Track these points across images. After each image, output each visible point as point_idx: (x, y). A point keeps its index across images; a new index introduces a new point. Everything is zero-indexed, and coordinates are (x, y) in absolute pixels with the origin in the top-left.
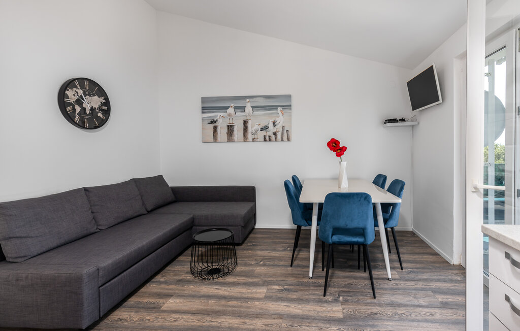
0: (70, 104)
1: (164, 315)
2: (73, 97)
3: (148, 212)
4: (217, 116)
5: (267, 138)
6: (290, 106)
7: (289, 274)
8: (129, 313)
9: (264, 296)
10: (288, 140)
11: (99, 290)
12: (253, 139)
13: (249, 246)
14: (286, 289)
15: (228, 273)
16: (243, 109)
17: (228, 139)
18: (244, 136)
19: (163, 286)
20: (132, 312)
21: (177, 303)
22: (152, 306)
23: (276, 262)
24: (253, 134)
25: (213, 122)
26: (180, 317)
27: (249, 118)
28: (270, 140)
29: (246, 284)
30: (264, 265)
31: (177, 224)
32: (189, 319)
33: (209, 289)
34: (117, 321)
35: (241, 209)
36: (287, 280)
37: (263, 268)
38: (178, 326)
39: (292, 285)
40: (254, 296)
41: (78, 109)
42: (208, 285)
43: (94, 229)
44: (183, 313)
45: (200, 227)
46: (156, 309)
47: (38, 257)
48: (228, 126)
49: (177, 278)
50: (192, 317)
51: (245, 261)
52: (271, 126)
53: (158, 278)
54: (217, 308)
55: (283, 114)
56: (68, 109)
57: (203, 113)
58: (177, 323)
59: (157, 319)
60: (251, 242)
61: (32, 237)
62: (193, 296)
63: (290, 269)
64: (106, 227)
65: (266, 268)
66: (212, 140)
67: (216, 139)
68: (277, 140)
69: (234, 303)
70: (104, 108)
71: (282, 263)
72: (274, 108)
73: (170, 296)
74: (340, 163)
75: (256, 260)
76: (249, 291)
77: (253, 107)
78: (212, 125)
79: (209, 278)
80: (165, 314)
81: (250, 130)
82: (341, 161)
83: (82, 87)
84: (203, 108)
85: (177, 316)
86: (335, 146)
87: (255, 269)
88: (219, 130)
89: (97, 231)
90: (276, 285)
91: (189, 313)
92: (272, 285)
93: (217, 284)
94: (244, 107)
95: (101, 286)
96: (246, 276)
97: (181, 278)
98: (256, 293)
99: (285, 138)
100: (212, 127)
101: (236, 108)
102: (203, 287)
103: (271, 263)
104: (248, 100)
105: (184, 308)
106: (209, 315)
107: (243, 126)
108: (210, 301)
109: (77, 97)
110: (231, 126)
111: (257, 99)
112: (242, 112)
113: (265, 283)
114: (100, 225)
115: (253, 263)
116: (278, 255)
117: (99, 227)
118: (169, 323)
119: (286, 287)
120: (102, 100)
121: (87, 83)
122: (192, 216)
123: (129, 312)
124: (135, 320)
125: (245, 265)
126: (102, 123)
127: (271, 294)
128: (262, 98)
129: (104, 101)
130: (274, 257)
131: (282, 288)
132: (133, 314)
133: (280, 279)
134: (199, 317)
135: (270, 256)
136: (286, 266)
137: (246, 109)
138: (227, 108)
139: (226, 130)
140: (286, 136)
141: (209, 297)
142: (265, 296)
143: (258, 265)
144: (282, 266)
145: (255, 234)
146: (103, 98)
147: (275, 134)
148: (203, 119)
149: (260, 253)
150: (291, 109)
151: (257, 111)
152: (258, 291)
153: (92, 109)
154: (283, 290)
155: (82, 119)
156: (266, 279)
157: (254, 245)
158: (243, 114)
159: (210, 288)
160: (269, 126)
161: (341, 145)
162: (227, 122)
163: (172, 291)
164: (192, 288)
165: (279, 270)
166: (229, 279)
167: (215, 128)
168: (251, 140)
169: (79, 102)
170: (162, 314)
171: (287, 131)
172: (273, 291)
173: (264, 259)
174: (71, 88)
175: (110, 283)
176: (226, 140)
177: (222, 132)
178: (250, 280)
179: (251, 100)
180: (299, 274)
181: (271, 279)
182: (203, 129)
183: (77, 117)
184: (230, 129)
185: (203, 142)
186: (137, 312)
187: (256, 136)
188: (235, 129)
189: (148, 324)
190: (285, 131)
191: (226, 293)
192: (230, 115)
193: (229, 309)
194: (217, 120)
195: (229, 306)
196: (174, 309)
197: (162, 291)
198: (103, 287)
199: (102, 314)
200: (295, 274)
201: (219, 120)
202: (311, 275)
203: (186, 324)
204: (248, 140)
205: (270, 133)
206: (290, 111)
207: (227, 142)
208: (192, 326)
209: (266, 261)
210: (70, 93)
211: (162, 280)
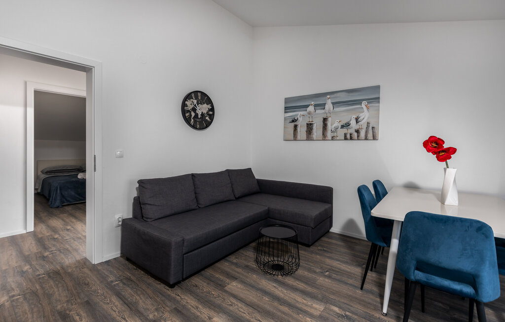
0: (188, 111)
1: (224, 295)
2: (190, 105)
3: (236, 198)
4: (298, 115)
5: (348, 136)
6: (379, 98)
7: (356, 298)
8: (203, 283)
9: (318, 315)
10: (374, 138)
11: (183, 257)
12: (332, 137)
13: (319, 250)
14: (347, 316)
15: (289, 273)
16: (322, 106)
17: (307, 137)
18: (323, 134)
19: (233, 267)
20: (205, 282)
21: (238, 288)
22: (220, 283)
23: (345, 279)
24: (332, 132)
25: (294, 121)
26: (236, 303)
27: (328, 115)
28: (351, 139)
29: (304, 293)
30: (329, 277)
31: (252, 214)
32: (242, 308)
33: (267, 284)
34: (194, 286)
35: (313, 210)
36: (352, 305)
37: (327, 280)
38: (231, 311)
39: (356, 314)
40: (308, 309)
41: (193, 114)
42: (268, 280)
43: (194, 206)
44: (239, 300)
45: (274, 220)
46: (221, 286)
47: (158, 220)
48: (308, 124)
49: (246, 263)
50: (244, 307)
51: (309, 265)
52: (353, 122)
53: (232, 258)
54: (268, 307)
55: (368, 108)
56: (187, 115)
57: (285, 112)
58: (231, 308)
59: (219, 296)
60: (322, 246)
61: (156, 205)
62: (253, 287)
63: (359, 292)
64: (203, 206)
65: (330, 281)
66: (292, 138)
67: (296, 137)
68: (360, 138)
69: (285, 309)
70: (211, 113)
71: (351, 281)
72: (359, 102)
73: (234, 278)
74: (445, 170)
75: (321, 268)
76: (305, 302)
77: (333, 104)
78: (293, 124)
79: (272, 272)
80: (226, 295)
81: (330, 127)
82: (448, 167)
83: (196, 98)
84: (286, 108)
85: (234, 301)
86: (436, 147)
87: (318, 278)
88: (299, 129)
89: (196, 208)
90: (336, 306)
91: (243, 302)
92: (331, 304)
93: (276, 281)
94: (324, 104)
95: (185, 254)
96: (306, 283)
97: (249, 264)
98: (311, 307)
99: (370, 135)
100: (293, 126)
101: (316, 106)
102: (263, 281)
103: (338, 277)
104: (328, 96)
105: (242, 295)
106: (259, 312)
107: (322, 123)
108: (264, 298)
109: (193, 106)
110: (311, 124)
111: (338, 94)
112: (322, 109)
113: (324, 300)
114: (200, 204)
115: (318, 270)
116: (349, 270)
117: (199, 206)
118: (226, 305)
119: (347, 313)
120: (209, 107)
121: (199, 94)
122: (267, 208)
123: (203, 281)
124: (205, 290)
125: (310, 270)
126: (208, 124)
127: (327, 315)
128: (344, 94)
129: (210, 107)
130: (343, 270)
131: (343, 313)
132: (205, 284)
133: (343, 300)
134: (251, 310)
135: (340, 269)
136: (355, 287)
137: (327, 107)
138: (307, 106)
139: (304, 129)
140: (372, 134)
141: (265, 293)
142: (320, 315)
143: (322, 274)
144: (351, 285)
145: (330, 238)
146: (210, 105)
147: (357, 131)
148: (285, 119)
149: (328, 261)
150: (379, 102)
151: (338, 107)
152: (314, 305)
153: (202, 114)
154: (344, 317)
155: (195, 122)
156: (327, 294)
157: (324, 250)
158: (323, 111)
159: (269, 284)
160: (351, 122)
161: (445, 146)
162: (307, 120)
163: (238, 275)
164: (254, 278)
165: (345, 289)
166: (289, 280)
167: (296, 126)
168: (330, 139)
169: (194, 110)
170: (224, 294)
171: (373, 127)
172: (332, 313)
173: (331, 269)
174: (189, 99)
175: (191, 253)
176: (305, 137)
177: (302, 131)
178: (309, 289)
179: (332, 96)
180: (369, 303)
181: (332, 297)
182: (284, 127)
183: (192, 120)
184: (310, 127)
185: (284, 140)
186: (208, 284)
187: (335, 134)
188: (315, 127)
189: (211, 298)
190: (370, 128)
191: (282, 295)
192: (309, 113)
193: (279, 314)
194: (298, 119)
195: (280, 311)
196: (234, 292)
197: (231, 271)
198: (186, 255)
199: (184, 277)
200: (363, 301)
201: (299, 118)
202: (385, 310)
203: (238, 312)
204: (327, 138)
205: (352, 131)
206: (377, 105)
207: (306, 140)
208: (242, 317)
209: (331, 273)
210: (188, 103)
211: (235, 261)
